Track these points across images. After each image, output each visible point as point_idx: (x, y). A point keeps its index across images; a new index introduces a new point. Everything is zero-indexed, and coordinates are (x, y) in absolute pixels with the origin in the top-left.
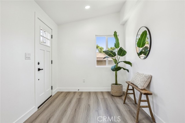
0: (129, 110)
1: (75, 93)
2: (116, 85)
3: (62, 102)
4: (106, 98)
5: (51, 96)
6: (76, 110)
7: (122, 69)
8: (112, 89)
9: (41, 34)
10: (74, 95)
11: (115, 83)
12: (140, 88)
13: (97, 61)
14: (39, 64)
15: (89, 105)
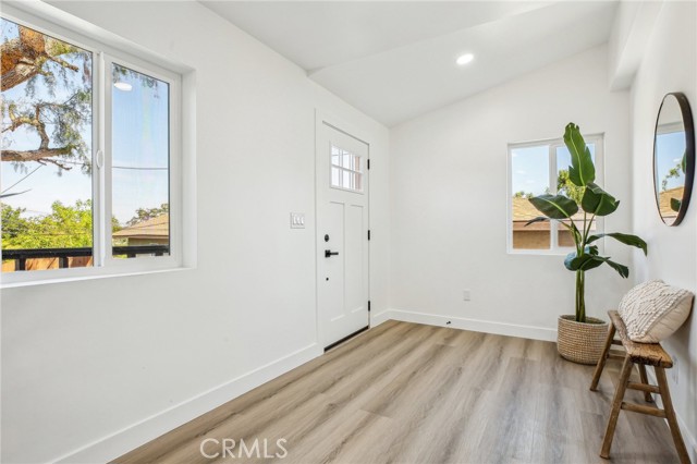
0: (598, 412)
1: (436, 329)
2: (578, 320)
3: (389, 348)
4: (533, 362)
5: (367, 328)
6: (414, 373)
7: (605, 263)
8: (561, 334)
9: (335, 161)
10: (432, 334)
11: (573, 313)
12: (632, 337)
13: (515, 232)
14: (327, 238)
15: (460, 369)
